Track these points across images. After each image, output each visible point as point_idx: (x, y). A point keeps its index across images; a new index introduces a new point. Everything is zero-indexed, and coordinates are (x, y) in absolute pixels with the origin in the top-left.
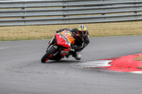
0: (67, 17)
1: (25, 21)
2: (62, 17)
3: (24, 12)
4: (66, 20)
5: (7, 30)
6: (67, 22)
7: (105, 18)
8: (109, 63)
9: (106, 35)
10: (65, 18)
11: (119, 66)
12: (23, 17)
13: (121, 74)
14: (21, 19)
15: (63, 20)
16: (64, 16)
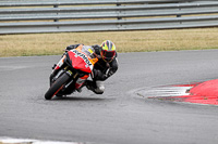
0: (123, 21)
1: (58, 26)
2: (116, 21)
3: (57, 12)
4: (121, 24)
5: (31, 39)
6: (123, 28)
7: (181, 21)
9: (184, 48)
10: (120, 21)
11: (202, 96)
13: (206, 108)
14: (52, 22)
15: (117, 24)
16: (119, 18)
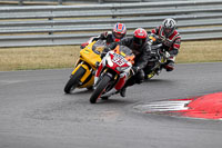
1: (53, 39)
3: (52, 24)
8: (186, 105)
12: (50, 33)
